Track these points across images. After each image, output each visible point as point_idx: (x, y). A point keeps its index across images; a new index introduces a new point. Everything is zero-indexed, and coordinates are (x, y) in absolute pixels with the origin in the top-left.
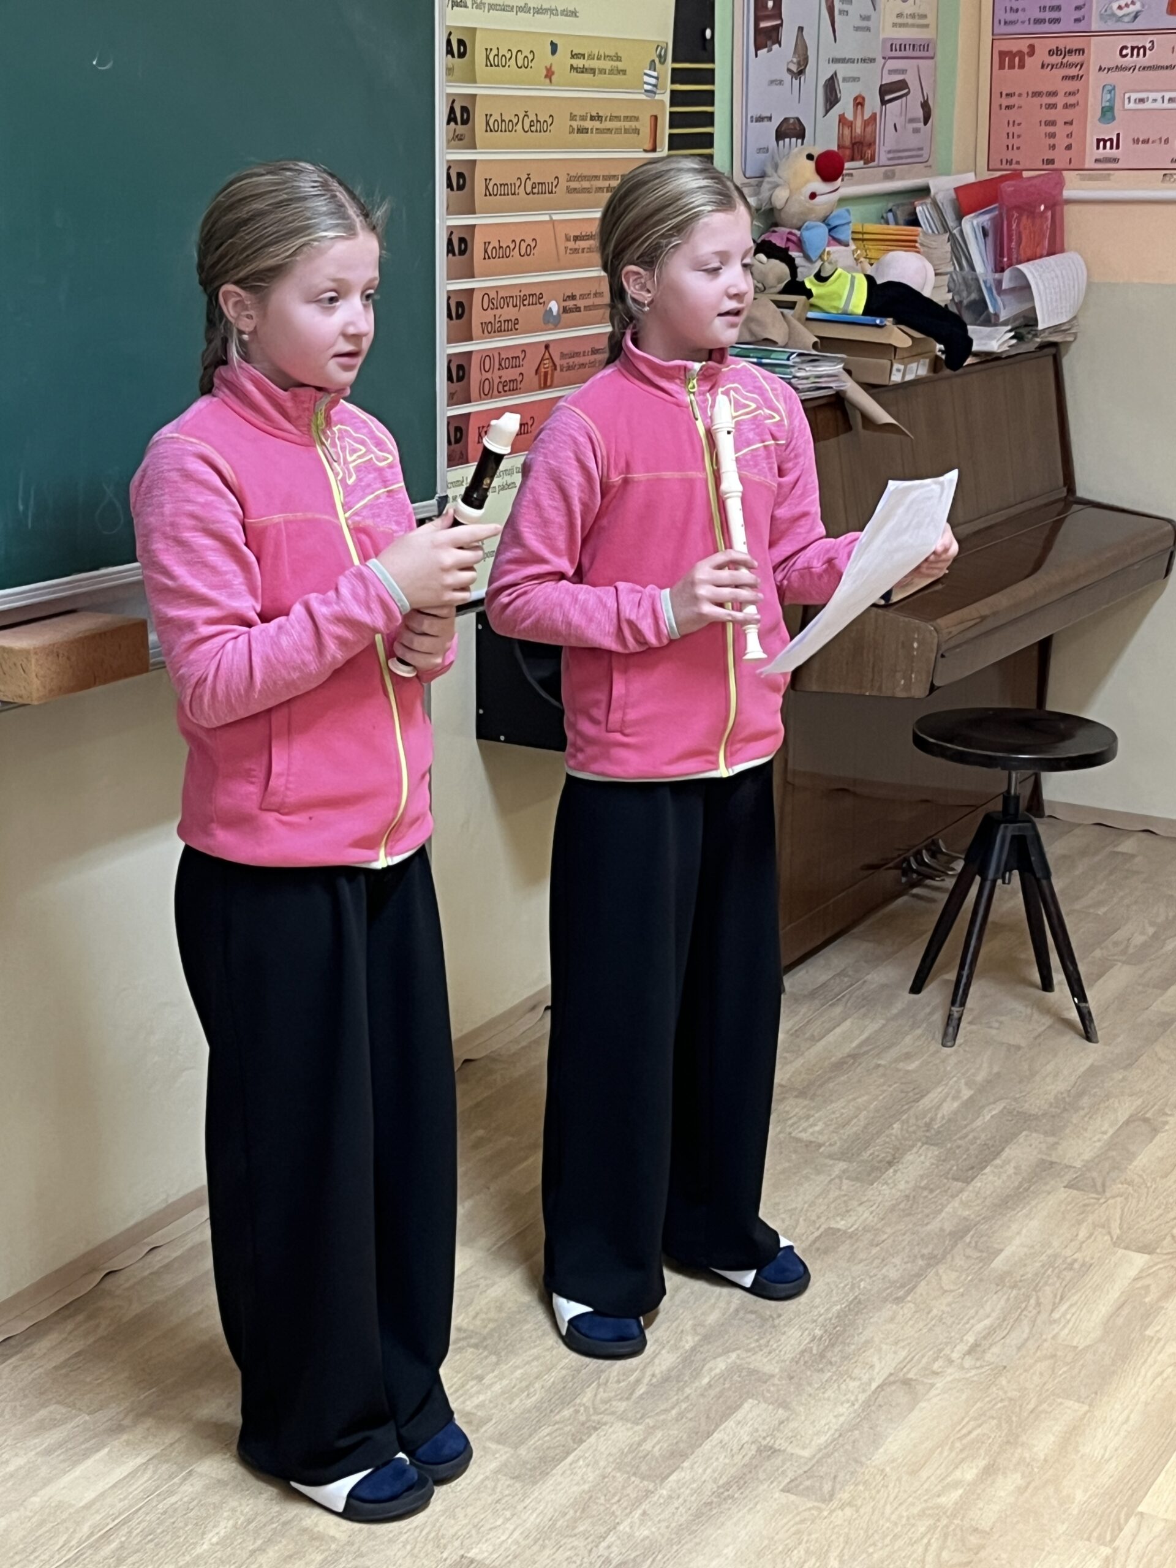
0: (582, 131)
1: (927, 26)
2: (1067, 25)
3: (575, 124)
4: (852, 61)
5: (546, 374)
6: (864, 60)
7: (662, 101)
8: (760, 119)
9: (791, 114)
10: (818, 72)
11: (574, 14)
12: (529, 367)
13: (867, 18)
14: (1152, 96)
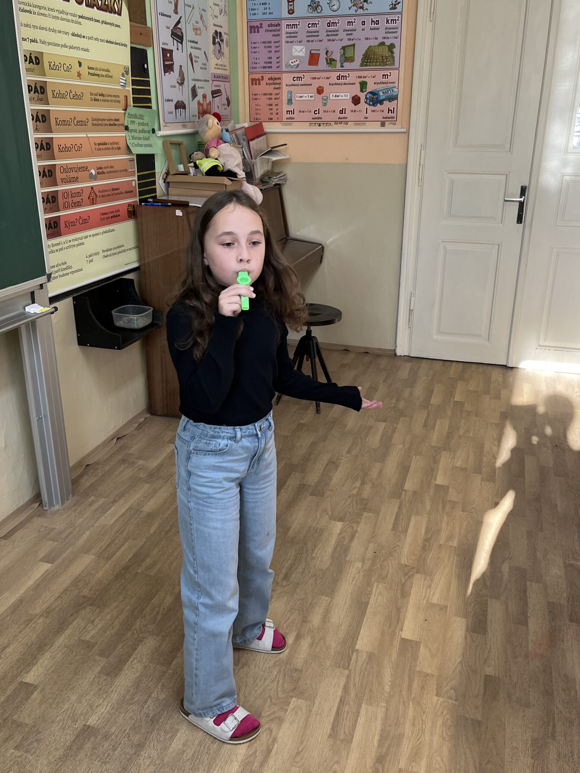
0: (96, 100)
1: (226, 70)
2: (274, 69)
3: (93, 97)
4: (200, 80)
5: (93, 199)
6: (205, 81)
7: (129, 90)
8: (168, 100)
9: (180, 99)
10: (189, 84)
11: (87, 50)
12: (85, 196)
13: (205, 64)
14: (305, 95)
